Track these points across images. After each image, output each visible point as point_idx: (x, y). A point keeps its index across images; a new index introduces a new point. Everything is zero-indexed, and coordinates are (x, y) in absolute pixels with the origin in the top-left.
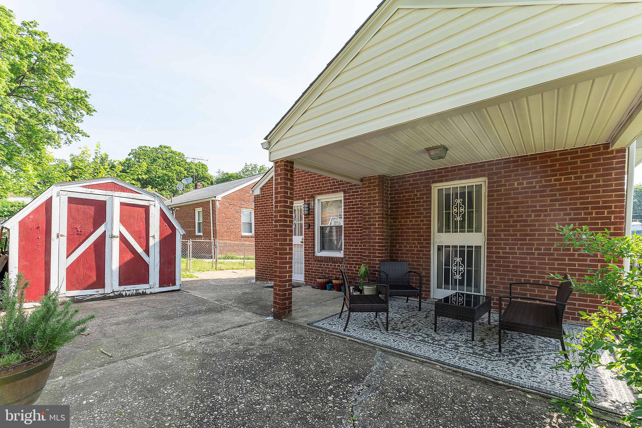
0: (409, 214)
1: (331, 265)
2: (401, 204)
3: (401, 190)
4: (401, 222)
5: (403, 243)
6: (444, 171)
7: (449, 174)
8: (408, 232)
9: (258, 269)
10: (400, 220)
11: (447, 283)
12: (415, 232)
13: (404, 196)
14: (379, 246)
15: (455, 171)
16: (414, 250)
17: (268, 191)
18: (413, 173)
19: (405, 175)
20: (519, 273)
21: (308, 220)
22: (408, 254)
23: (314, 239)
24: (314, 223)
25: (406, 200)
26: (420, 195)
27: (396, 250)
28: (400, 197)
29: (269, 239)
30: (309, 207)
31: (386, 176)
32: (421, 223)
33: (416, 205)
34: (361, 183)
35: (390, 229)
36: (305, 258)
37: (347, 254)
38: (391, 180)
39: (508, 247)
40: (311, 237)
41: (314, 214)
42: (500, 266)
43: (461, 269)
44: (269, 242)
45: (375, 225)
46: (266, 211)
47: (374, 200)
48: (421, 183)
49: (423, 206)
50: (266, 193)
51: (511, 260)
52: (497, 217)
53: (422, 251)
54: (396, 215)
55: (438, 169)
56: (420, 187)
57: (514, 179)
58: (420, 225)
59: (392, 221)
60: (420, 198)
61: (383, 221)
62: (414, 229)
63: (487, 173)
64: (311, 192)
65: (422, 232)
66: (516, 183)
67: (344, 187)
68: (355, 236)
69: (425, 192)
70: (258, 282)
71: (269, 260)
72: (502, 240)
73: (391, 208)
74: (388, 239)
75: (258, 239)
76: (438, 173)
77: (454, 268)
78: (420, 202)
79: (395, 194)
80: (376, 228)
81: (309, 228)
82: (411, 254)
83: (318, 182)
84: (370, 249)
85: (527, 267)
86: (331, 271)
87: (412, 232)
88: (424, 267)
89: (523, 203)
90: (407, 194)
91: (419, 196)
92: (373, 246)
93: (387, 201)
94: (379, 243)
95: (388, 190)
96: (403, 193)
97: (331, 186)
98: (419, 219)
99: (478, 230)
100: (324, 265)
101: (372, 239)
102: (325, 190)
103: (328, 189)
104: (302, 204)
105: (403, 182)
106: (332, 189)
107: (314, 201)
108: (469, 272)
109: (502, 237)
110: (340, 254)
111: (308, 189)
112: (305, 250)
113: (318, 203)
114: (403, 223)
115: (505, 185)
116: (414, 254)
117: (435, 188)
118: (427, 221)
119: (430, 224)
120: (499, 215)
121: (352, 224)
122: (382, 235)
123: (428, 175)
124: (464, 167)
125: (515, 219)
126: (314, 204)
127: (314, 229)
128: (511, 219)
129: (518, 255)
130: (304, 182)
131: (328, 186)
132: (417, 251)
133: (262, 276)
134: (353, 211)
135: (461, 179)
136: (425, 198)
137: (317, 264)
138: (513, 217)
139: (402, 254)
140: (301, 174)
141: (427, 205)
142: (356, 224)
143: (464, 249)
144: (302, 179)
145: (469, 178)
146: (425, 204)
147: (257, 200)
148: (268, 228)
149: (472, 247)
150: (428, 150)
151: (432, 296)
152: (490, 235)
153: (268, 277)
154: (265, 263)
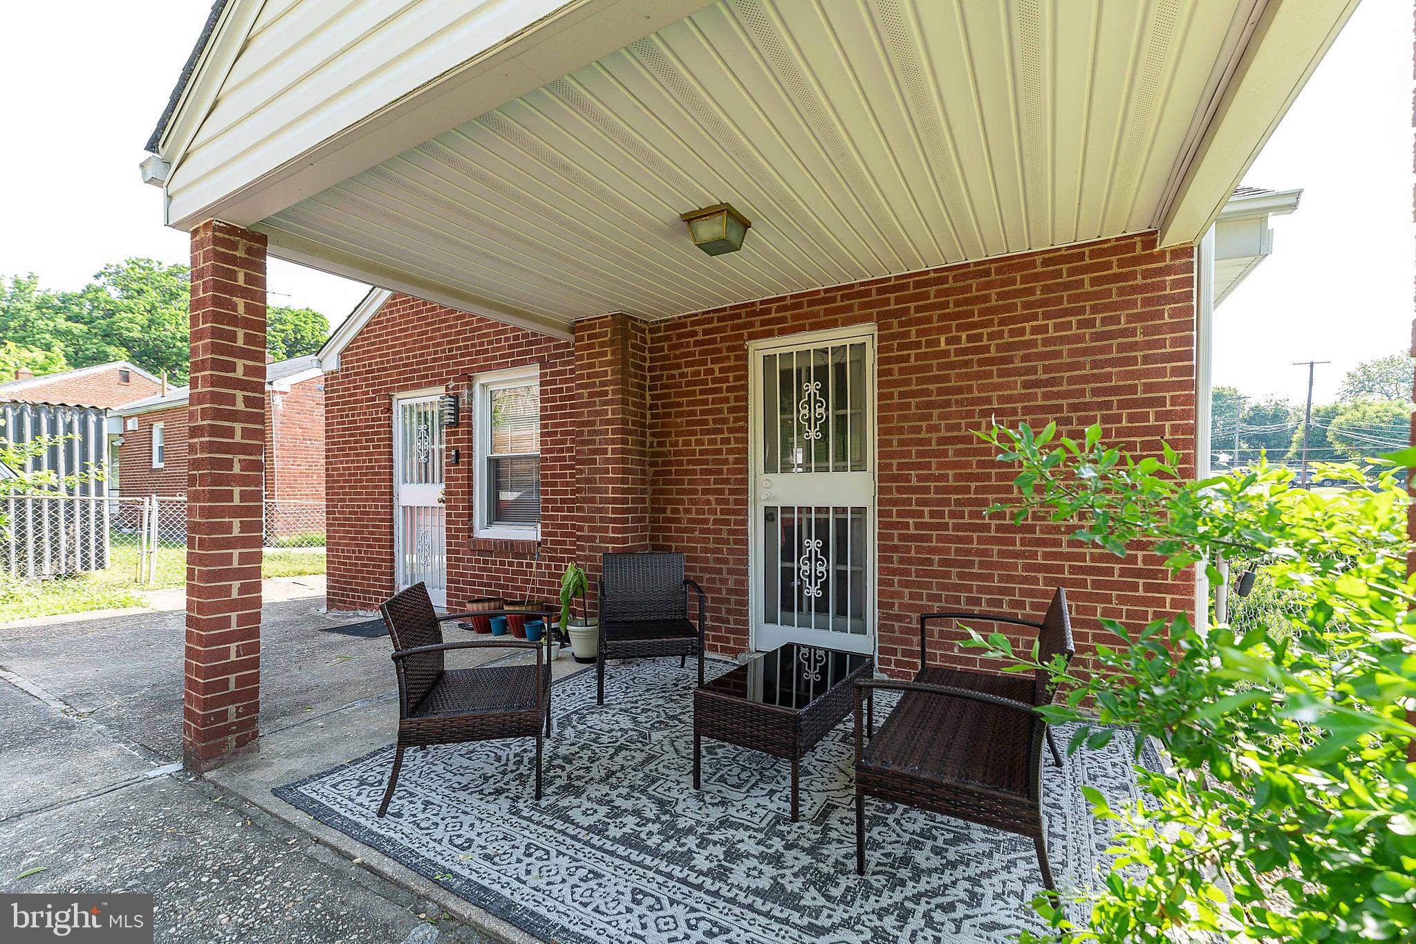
0: (695, 423)
1: (511, 564)
2: (677, 395)
3: (676, 357)
4: (676, 444)
5: (681, 502)
6: (774, 306)
7: (788, 314)
8: (694, 472)
9: (333, 575)
10: (673, 438)
11: (787, 606)
12: (709, 472)
13: (682, 375)
14: (614, 511)
15: (801, 305)
16: (706, 521)
17: (358, 361)
18: (704, 313)
19: (685, 317)
20: (954, 579)
21: (456, 441)
22: (693, 530)
23: (470, 493)
24: (470, 448)
25: (688, 384)
26: (722, 370)
27: (666, 520)
28: (673, 377)
29: (360, 494)
30: (456, 406)
31: (636, 320)
32: (724, 447)
33: (710, 397)
34: (571, 338)
35: (652, 464)
36: (449, 544)
37: (550, 534)
38: (652, 331)
39: (926, 510)
40: (462, 486)
41: (470, 425)
42: (910, 561)
43: (820, 569)
44: (362, 500)
45: (605, 451)
46: (353, 415)
47: (603, 384)
48: (723, 339)
49: (727, 400)
50: (353, 368)
51: (934, 544)
52: (900, 430)
53: (727, 522)
54: (664, 425)
55: (762, 303)
56: (719, 351)
57: (938, 327)
58: (719, 452)
59: (656, 440)
60: (721, 380)
61: (624, 442)
62: (706, 462)
63: (875, 311)
64: (462, 363)
65: (725, 471)
66: (943, 340)
67: (540, 350)
68: (567, 484)
69: (732, 363)
70: (335, 612)
71: (360, 552)
72: (914, 490)
73: (652, 407)
74: (643, 491)
75: (334, 494)
76: (763, 312)
77: (804, 568)
78: (719, 390)
79: (662, 368)
80: (607, 461)
81: (457, 463)
82: (702, 531)
83: (480, 336)
84: (592, 519)
85: (971, 564)
86: (512, 580)
87: (703, 472)
88: (731, 566)
89: (959, 390)
90: (690, 370)
91: (717, 374)
92: (600, 510)
93: (641, 387)
94: (614, 501)
95: (644, 359)
96: (679, 366)
97: (510, 347)
98: (719, 437)
99: (859, 466)
100: (494, 563)
101: (598, 490)
102: (494, 358)
103: (502, 356)
104: (437, 398)
105: (680, 336)
106: (512, 355)
107: (470, 387)
108: (841, 576)
109: (912, 484)
110: (530, 533)
111: (455, 357)
112: (448, 522)
113: (483, 394)
114: (680, 448)
115: (918, 345)
116: (709, 531)
117: (758, 350)
118: (737, 440)
119: (746, 450)
120: (906, 425)
121: (561, 450)
122: (624, 481)
123: (739, 316)
125: (944, 433)
126: (471, 395)
127: (470, 463)
128: (934, 436)
129: (951, 532)
130: (444, 336)
131: (503, 348)
132: (716, 522)
133: (343, 595)
134: (563, 416)
135: (816, 327)
136: (731, 379)
137: (478, 561)
138: (936, 428)
139: (678, 530)
140: (438, 315)
141: (737, 399)
142: (570, 450)
143: (825, 516)
144: (439, 329)
145: (834, 324)
146: (732, 395)
147: (332, 385)
148: (358, 461)
149: (844, 510)
150: (690, 219)
151: (752, 645)
152: (885, 477)
153: (359, 598)
154: (350, 558)
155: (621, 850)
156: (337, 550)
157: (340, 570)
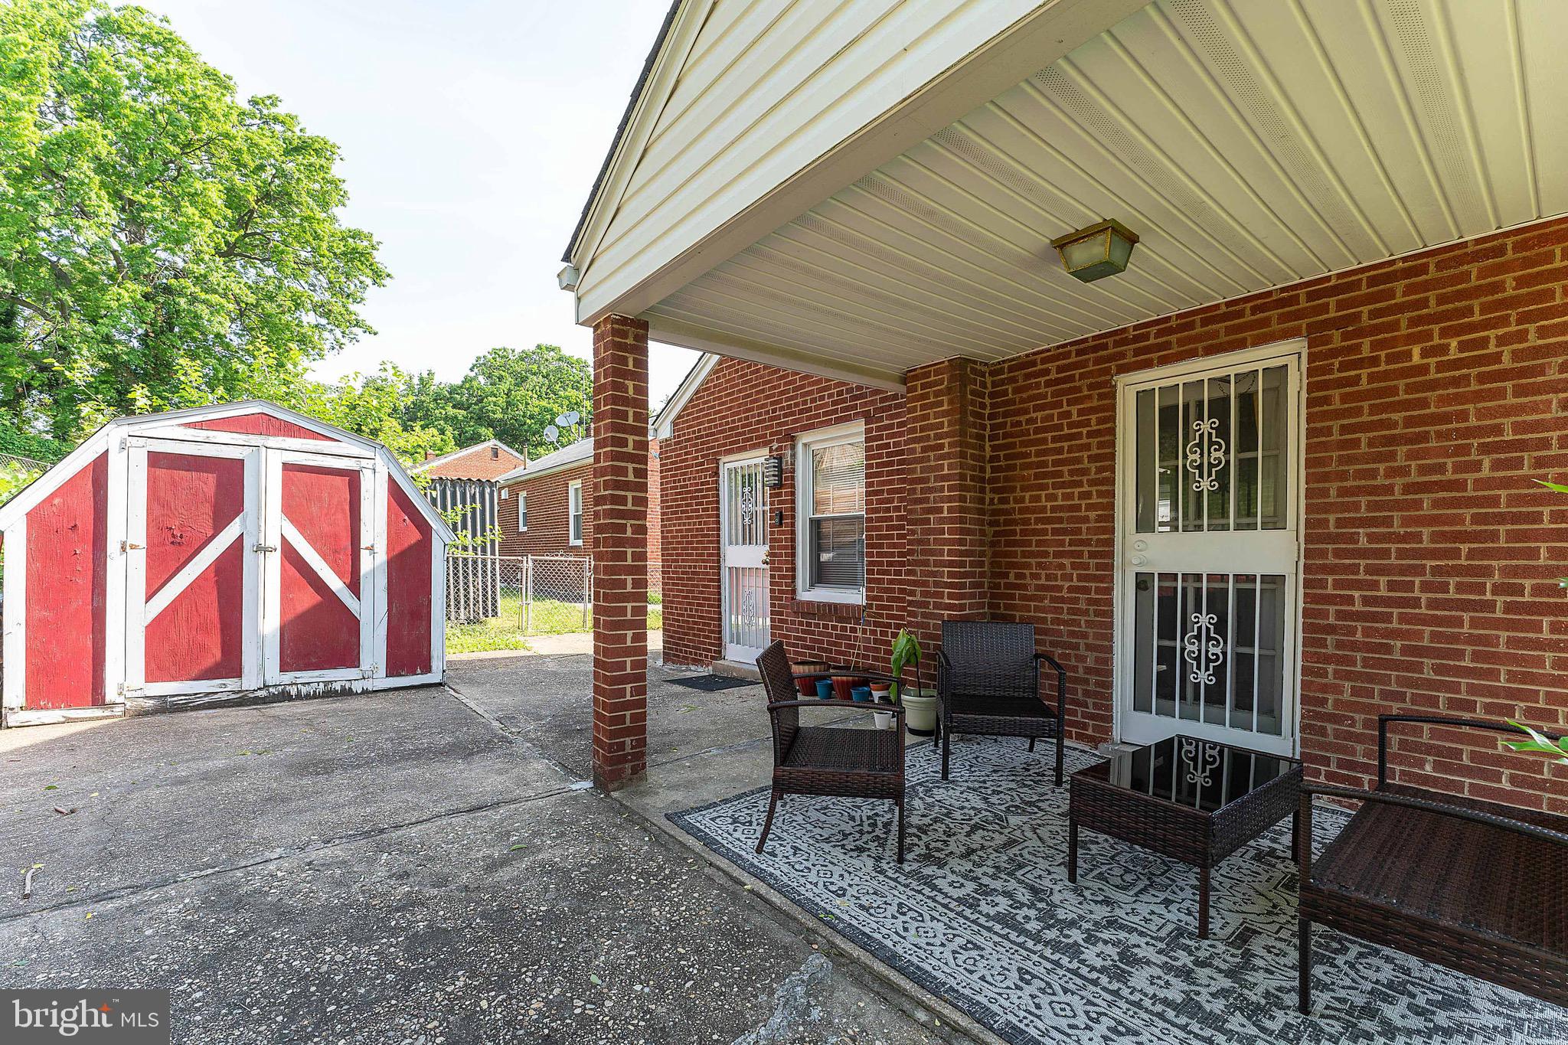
0: (1045, 475)
1: (834, 628)
2: (1024, 444)
3: (1023, 401)
4: (1022, 500)
5: (1028, 566)
6: (1154, 330)
7: (1173, 338)
8: (1044, 532)
9: (669, 631)
10: (1018, 494)
11: (1166, 692)
12: (1064, 532)
13: (1030, 421)
14: (951, 575)
15: (1190, 326)
16: (1060, 589)
17: (689, 427)
18: (1058, 347)
19: (1034, 354)
20: (1428, 674)
21: (780, 502)
22: (1042, 599)
23: (793, 555)
24: (793, 509)
25: (1037, 431)
26: (1080, 413)
27: (1008, 586)
28: (1019, 424)
29: (691, 555)
30: (779, 467)
31: (975, 362)
32: (1083, 503)
33: (1066, 445)
34: (902, 389)
35: (991, 524)
36: (773, 605)
37: (875, 598)
38: (992, 374)
39: (1383, 580)
40: (785, 548)
41: (793, 486)
42: (1354, 646)
43: (1212, 650)
44: (693, 561)
45: (940, 510)
46: (684, 480)
47: (938, 437)
48: (1082, 376)
49: (1087, 447)
50: (684, 435)
51: (1395, 625)
52: (1342, 476)
53: (1086, 590)
54: (1007, 479)
55: (1136, 328)
56: (1079, 389)
57: (1409, 335)
58: (1078, 508)
59: (997, 497)
60: (1079, 424)
61: (962, 499)
62: (1060, 520)
63: (1304, 323)
64: (786, 423)
65: (1084, 530)
66: (1416, 351)
67: (865, 404)
68: (894, 546)
69: (1095, 403)
70: (670, 666)
71: (691, 610)
72: (1363, 554)
73: (992, 459)
74: (982, 554)
75: (668, 555)
76: (1137, 339)
77: (1189, 647)
78: (1079, 436)
79: (1006, 415)
80: (942, 521)
81: (781, 524)
82: (1053, 599)
83: (803, 395)
84: (925, 584)
85: (1460, 655)
86: (835, 644)
87: (1055, 532)
88: (1090, 641)
89: (1445, 418)
90: (1039, 415)
91: (1075, 417)
92: (934, 574)
93: (981, 437)
94: (951, 564)
95: (983, 406)
96: (1026, 411)
97: (834, 403)
98: (1077, 491)
99: (1275, 521)
100: (817, 625)
101: (932, 553)
102: (818, 416)
103: (826, 414)
104: (762, 460)
105: (1028, 376)
106: (835, 411)
107: (793, 447)
108: (1244, 662)
109: (1360, 545)
110: (855, 597)
111: (778, 417)
112: (772, 584)
113: (805, 453)
114: (1027, 504)
115: (1374, 361)
116: (1062, 600)
117: (1128, 387)
118: (1100, 494)
119: (1112, 506)
120: (1352, 468)
121: (888, 510)
122: (961, 542)
123: (1105, 347)
124: (1224, 309)
125: (1414, 477)
126: (794, 456)
127: (793, 525)
128: (1399, 482)
129: (1424, 611)
130: (767, 397)
131: (826, 405)
132: (1071, 589)
133: (677, 650)
134: (890, 473)
135: (1210, 351)
136: (1093, 422)
137: (801, 623)
138: (1404, 471)
139: (1023, 598)
140: (762, 377)
141: (1100, 445)
142: (897, 509)
143: (1223, 586)
144: (763, 391)
145: (1241, 345)
146: (1094, 441)
147: (666, 452)
148: (689, 524)
149: (1251, 579)
150: (1062, 244)
151: (1116, 734)
152: (1315, 536)
153: (691, 653)
154: (682, 615)
155: (997, 927)
156: (672, 608)
157: (674, 626)
